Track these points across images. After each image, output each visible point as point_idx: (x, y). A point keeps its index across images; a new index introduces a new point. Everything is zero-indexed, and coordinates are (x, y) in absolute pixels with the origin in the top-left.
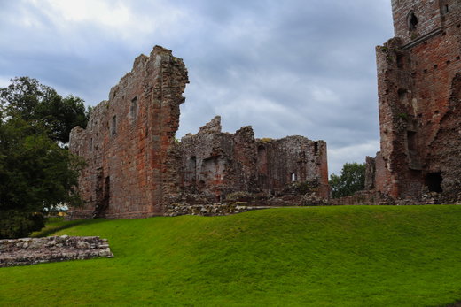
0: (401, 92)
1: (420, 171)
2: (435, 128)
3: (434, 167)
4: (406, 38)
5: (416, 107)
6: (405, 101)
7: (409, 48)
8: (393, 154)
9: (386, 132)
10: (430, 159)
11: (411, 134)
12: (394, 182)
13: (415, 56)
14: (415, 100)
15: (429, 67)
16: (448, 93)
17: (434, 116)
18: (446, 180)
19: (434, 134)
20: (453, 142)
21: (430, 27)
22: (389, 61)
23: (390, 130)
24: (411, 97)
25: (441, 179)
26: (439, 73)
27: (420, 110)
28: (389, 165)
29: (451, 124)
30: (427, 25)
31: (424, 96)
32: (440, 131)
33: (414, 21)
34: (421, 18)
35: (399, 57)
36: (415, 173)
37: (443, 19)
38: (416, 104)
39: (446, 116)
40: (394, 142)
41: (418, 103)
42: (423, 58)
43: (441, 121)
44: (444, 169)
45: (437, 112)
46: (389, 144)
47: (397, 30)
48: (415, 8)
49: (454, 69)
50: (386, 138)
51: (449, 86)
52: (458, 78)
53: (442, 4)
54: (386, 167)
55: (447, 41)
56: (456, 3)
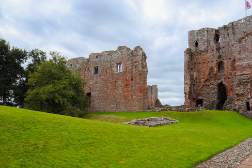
0: (192, 69)
1: (195, 99)
2: (202, 84)
3: (200, 98)
4: (193, 49)
5: (195, 75)
6: (192, 72)
7: (194, 53)
8: (189, 92)
9: (187, 84)
10: (199, 95)
11: (194, 85)
12: (189, 102)
13: (196, 57)
14: (195, 73)
15: (201, 62)
16: (208, 73)
17: (202, 80)
18: (204, 102)
19: (201, 86)
20: (208, 90)
21: (203, 48)
22: (190, 58)
23: (189, 83)
24: (194, 71)
25: (203, 102)
26: (205, 65)
27: (196, 77)
28: (187, 96)
29: (207, 83)
30: (202, 47)
31: (199, 72)
32: (204, 85)
33: (197, 44)
34: (200, 44)
35: (191, 56)
36: (194, 99)
37: (208, 47)
38: (195, 74)
39: (206, 81)
40: (190, 88)
41: (196, 74)
42: (199, 58)
43: (204, 82)
44: (204, 98)
45: (203, 78)
46: (188, 88)
47: (189, 45)
48: (198, 39)
49: (210, 65)
50: (186, 86)
51: (208, 70)
52: (211, 68)
53: (208, 41)
54: (185, 96)
55: (209, 54)
56: (212, 43)
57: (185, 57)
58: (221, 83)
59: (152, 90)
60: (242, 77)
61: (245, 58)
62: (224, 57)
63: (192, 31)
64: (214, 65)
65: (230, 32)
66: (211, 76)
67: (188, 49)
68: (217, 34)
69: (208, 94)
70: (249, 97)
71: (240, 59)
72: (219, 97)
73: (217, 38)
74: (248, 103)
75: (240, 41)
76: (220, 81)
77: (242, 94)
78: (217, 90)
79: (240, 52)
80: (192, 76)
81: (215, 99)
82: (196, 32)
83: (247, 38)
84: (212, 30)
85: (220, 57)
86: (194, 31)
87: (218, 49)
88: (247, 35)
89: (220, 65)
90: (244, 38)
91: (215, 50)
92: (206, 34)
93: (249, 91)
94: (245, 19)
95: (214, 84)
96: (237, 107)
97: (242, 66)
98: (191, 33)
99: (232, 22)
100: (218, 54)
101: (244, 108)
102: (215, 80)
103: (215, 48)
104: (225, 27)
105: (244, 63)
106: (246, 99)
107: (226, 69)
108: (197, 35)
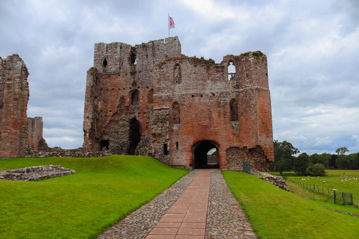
0: (96, 97)
2: (109, 119)
3: (105, 138)
4: (100, 69)
5: (100, 106)
6: (96, 102)
7: (100, 74)
8: (90, 129)
9: (88, 117)
10: (105, 133)
11: (97, 119)
12: (90, 143)
13: (103, 80)
14: (99, 103)
15: (110, 88)
16: (118, 104)
17: (109, 113)
18: (111, 144)
19: (108, 122)
20: (116, 127)
21: (113, 70)
22: (94, 81)
23: (91, 117)
24: (98, 101)
25: (109, 144)
26: (114, 93)
28: (87, 135)
29: (117, 118)
30: (112, 68)
31: (105, 102)
32: (111, 121)
33: (105, 63)
34: (109, 63)
35: (97, 78)
36: (97, 139)
37: (120, 68)
39: (115, 114)
40: (92, 124)
41: (102, 104)
42: (108, 83)
43: (112, 116)
44: (110, 139)
45: (111, 111)
46: (89, 124)
47: (95, 63)
48: (107, 56)
49: (121, 93)
50: (87, 120)
51: (118, 100)
52: (123, 98)
53: (121, 60)
54: (85, 135)
55: (120, 79)
56: (126, 64)
57: (87, 79)
58: (134, 119)
59: (33, 124)
60: (160, 112)
61: (165, 89)
62: (140, 85)
63: (100, 44)
64: (126, 93)
65: (150, 53)
66: (122, 108)
67: (92, 68)
68: (133, 53)
69: (117, 132)
70: (167, 138)
71: (159, 89)
72: (131, 138)
73: (132, 58)
74: (165, 146)
75: (160, 66)
76: (132, 116)
77: (159, 134)
78: (128, 128)
79: (159, 80)
80: (95, 107)
81: (125, 139)
82: (105, 46)
83: (168, 64)
84: (128, 46)
85: (134, 84)
86: (103, 44)
87: (133, 73)
88: (169, 60)
89: (134, 95)
90: (165, 63)
91: (129, 74)
92: (119, 51)
93: (167, 130)
94: (167, 39)
95: (124, 119)
96: (153, 151)
97: (161, 97)
98: (99, 47)
99: (153, 40)
100: (133, 79)
101: (161, 152)
102: (127, 114)
103: (129, 71)
104: (144, 46)
105: (164, 95)
106: (164, 141)
107: (141, 101)
108: (107, 51)
